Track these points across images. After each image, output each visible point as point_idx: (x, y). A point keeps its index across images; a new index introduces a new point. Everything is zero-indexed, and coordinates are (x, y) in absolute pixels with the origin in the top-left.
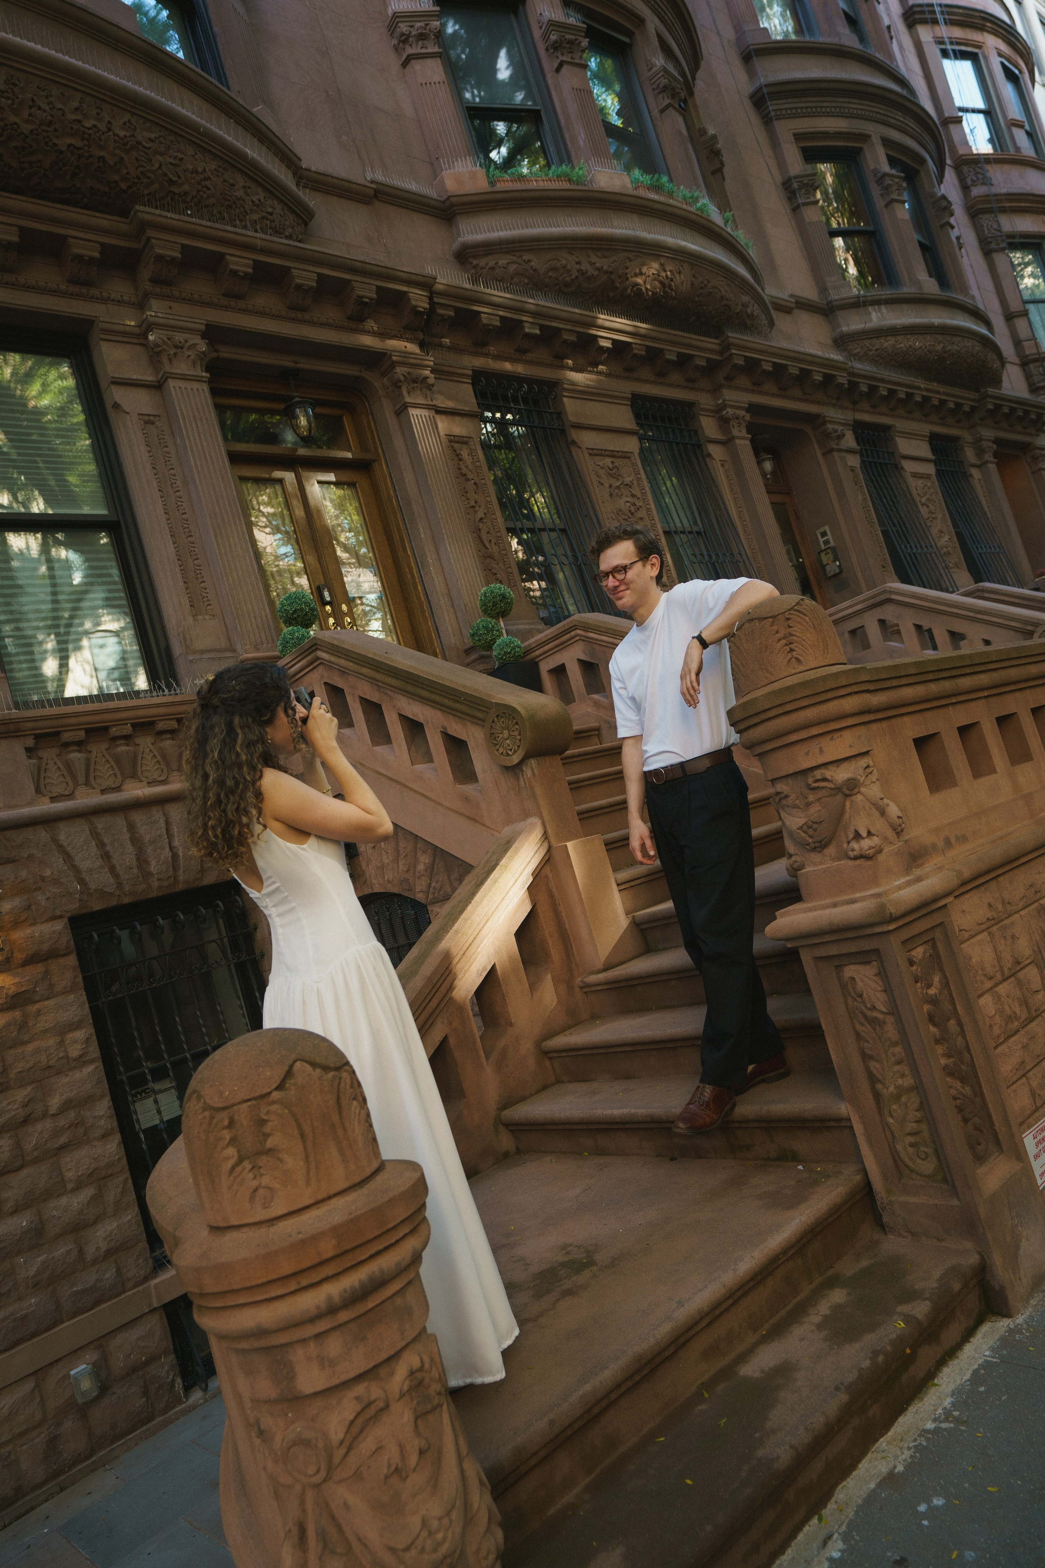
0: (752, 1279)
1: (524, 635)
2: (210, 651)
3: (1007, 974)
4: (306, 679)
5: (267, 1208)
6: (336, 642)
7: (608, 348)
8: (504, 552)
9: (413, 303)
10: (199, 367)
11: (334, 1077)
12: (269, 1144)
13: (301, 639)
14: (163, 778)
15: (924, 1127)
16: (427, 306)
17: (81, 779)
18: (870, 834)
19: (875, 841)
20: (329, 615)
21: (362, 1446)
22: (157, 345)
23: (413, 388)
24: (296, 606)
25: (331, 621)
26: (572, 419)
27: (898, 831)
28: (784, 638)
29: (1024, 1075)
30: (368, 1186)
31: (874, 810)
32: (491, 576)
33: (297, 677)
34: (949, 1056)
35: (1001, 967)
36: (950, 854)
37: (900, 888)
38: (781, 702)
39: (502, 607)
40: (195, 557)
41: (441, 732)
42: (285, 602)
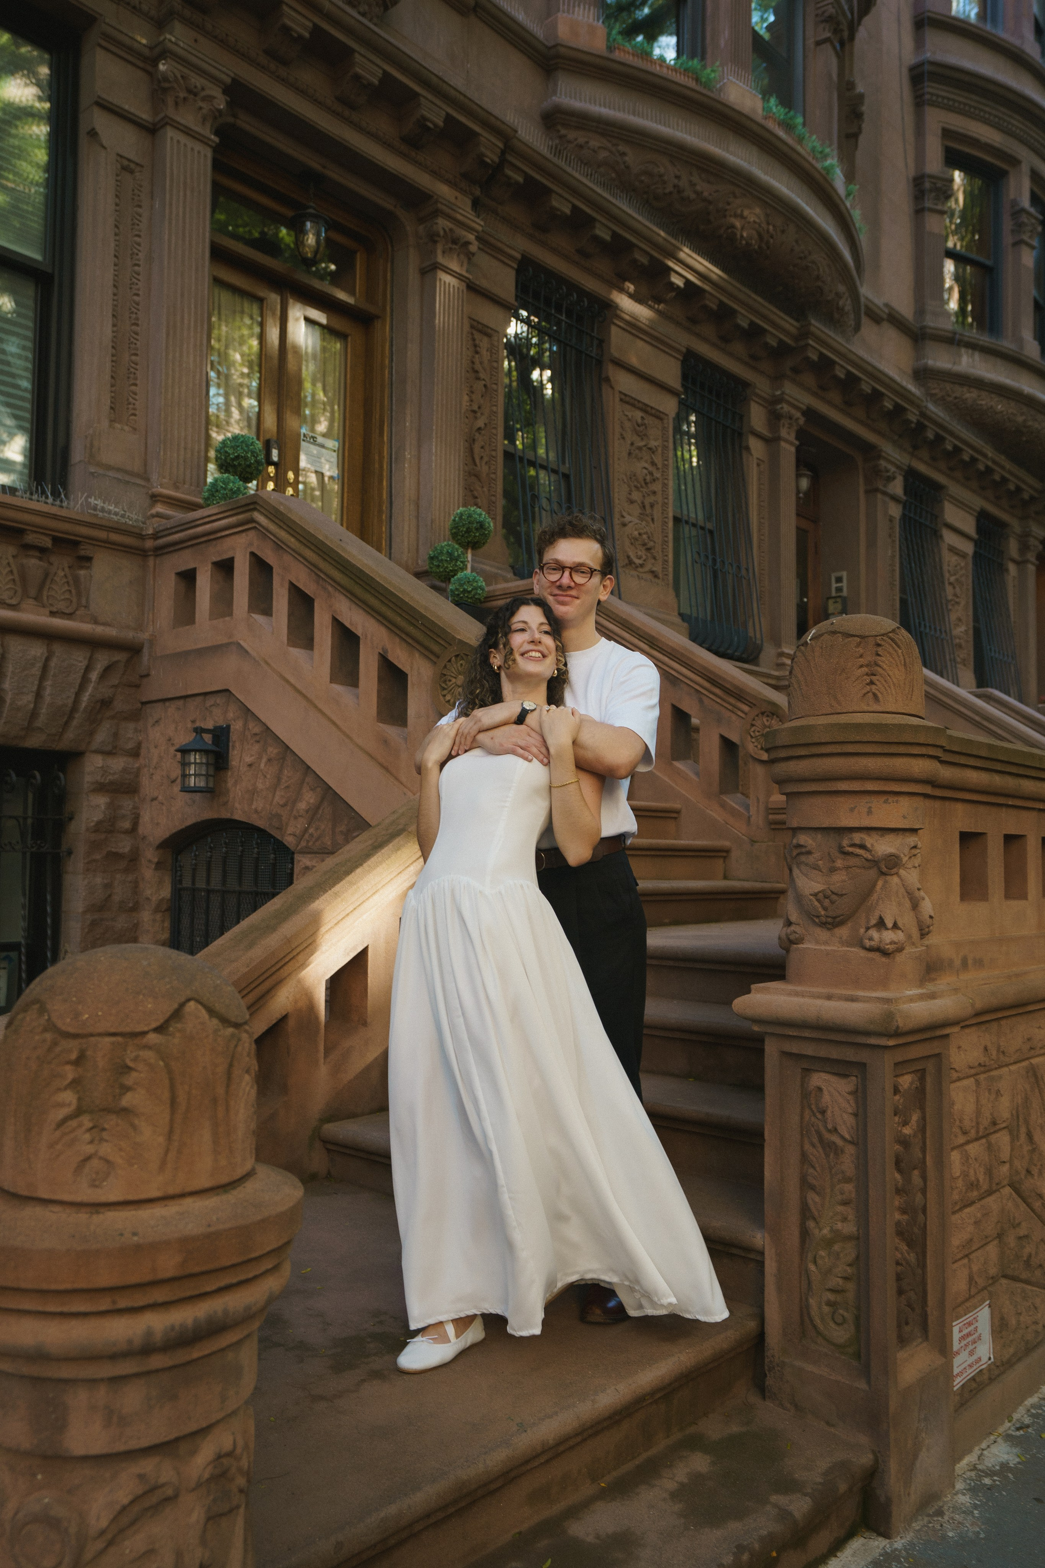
0: (610, 1417)
1: (490, 578)
2: (119, 470)
3: (981, 1134)
4: (229, 542)
5: (96, 1186)
6: (282, 508)
7: (678, 287)
8: (493, 476)
9: (483, 149)
10: (208, 125)
11: (233, 1035)
12: (127, 1100)
13: (234, 493)
14: (13, 602)
15: (851, 1286)
16: (497, 160)
18: (895, 926)
19: (899, 936)
20: (270, 479)
21: (127, 1543)
22: (166, 79)
23: (451, 249)
24: (240, 451)
25: (271, 486)
26: (615, 353)
27: (924, 932)
28: (867, 666)
29: (967, 1256)
30: (234, 1193)
31: (907, 899)
32: (471, 496)
33: (219, 535)
34: (904, 1211)
35: (978, 1123)
36: (964, 976)
37: (911, 999)
38: (842, 739)
39: (475, 536)
40: (133, 352)
41: (380, 654)
42: (228, 442)
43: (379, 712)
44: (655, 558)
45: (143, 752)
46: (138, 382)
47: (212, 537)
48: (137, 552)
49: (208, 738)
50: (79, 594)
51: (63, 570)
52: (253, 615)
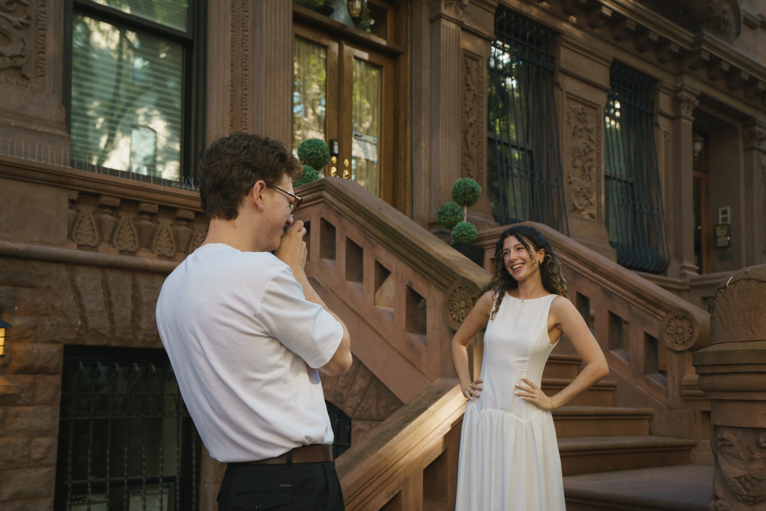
1: (478, 225)
4: (307, 211)
6: (341, 188)
8: (480, 155)
13: (311, 178)
14: (171, 255)
17: (107, 237)
20: (333, 165)
24: (313, 150)
25: (334, 170)
26: (562, 65)
32: (466, 171)
39: (469, 198)
40: (244, 88)
41: (407, 286)
42: (306, 144)
43: (407, 326)
44: (592, 204)
46: (248, 107)
51: (202, 233)
52: (323, 259)
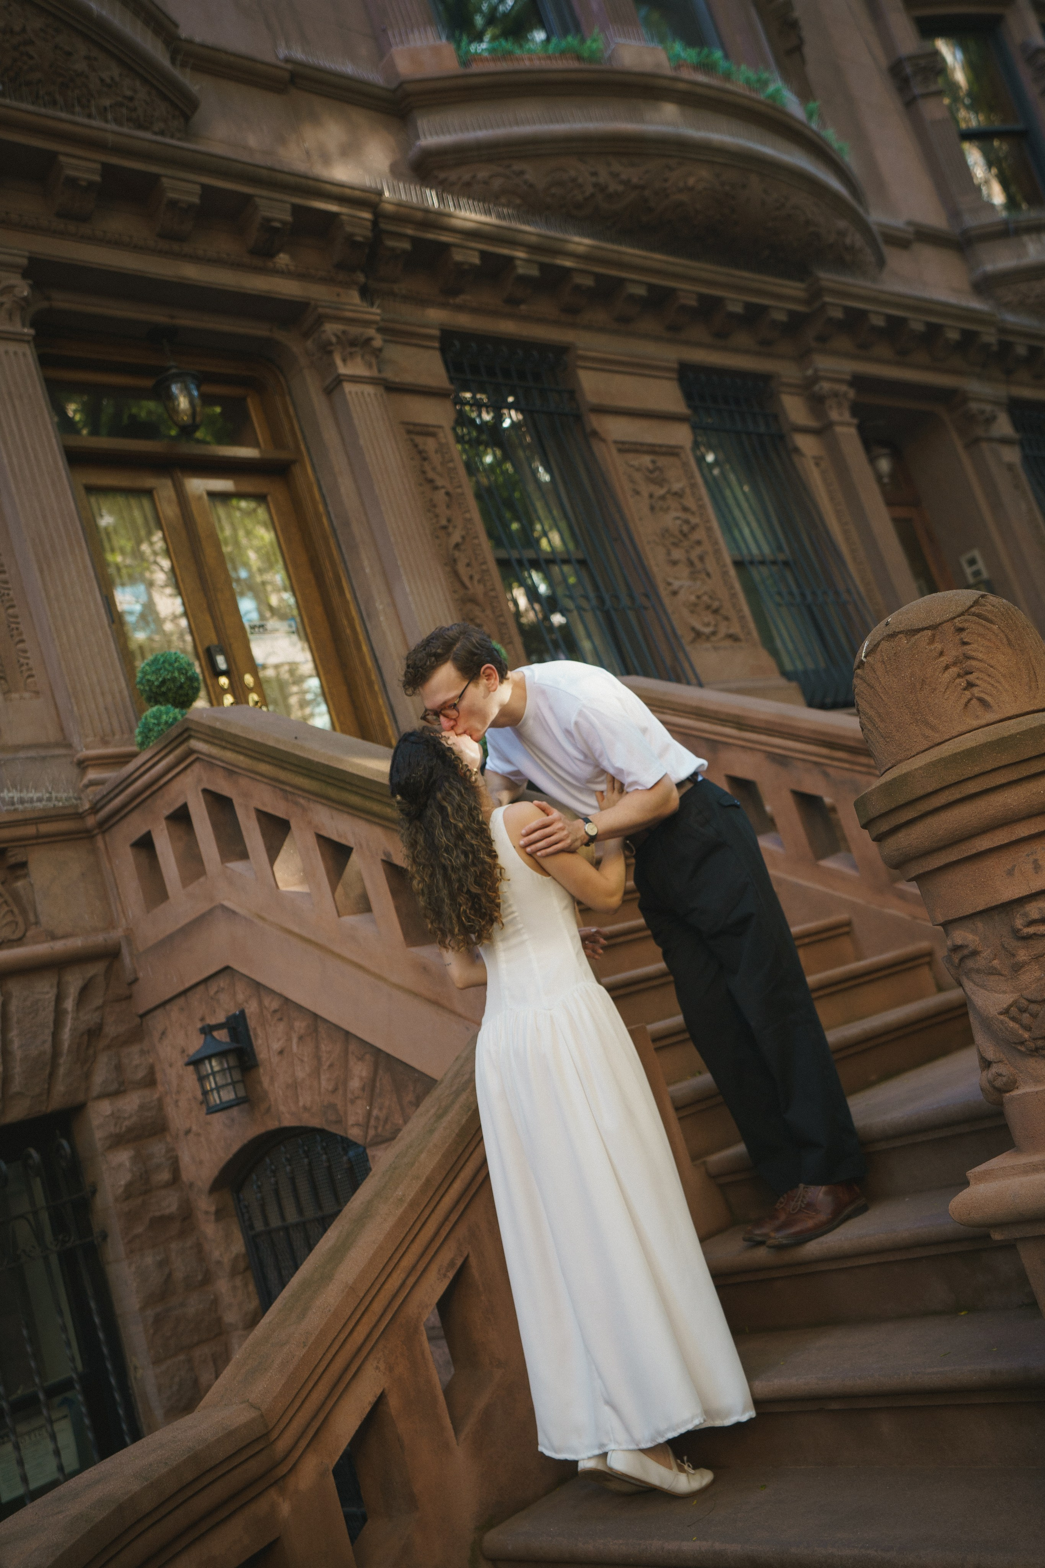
4: (176, 786)
6: (218, 725)
7: (641, 297)
8: (492, 594)
9: (349, 229)
10: (17, 319)
13: (171, 724)
16: (369, 234)
20: (225, 691)
23: (351, 354)
24: (164, 674)
25: (228, 699)
26: (592, 399)
28: (955, 664)
33: (163, 781)
40: (8, 604)
41: (383, 861)
42: (147, 668)
43: (406, 935)
44: (727, 619)
45: (159, 1076)
46: (24, 637)
47: (155, 788)
48: (80, 835)
49: (222, 1035)
50: (24, 912)
52: (231, 865)
